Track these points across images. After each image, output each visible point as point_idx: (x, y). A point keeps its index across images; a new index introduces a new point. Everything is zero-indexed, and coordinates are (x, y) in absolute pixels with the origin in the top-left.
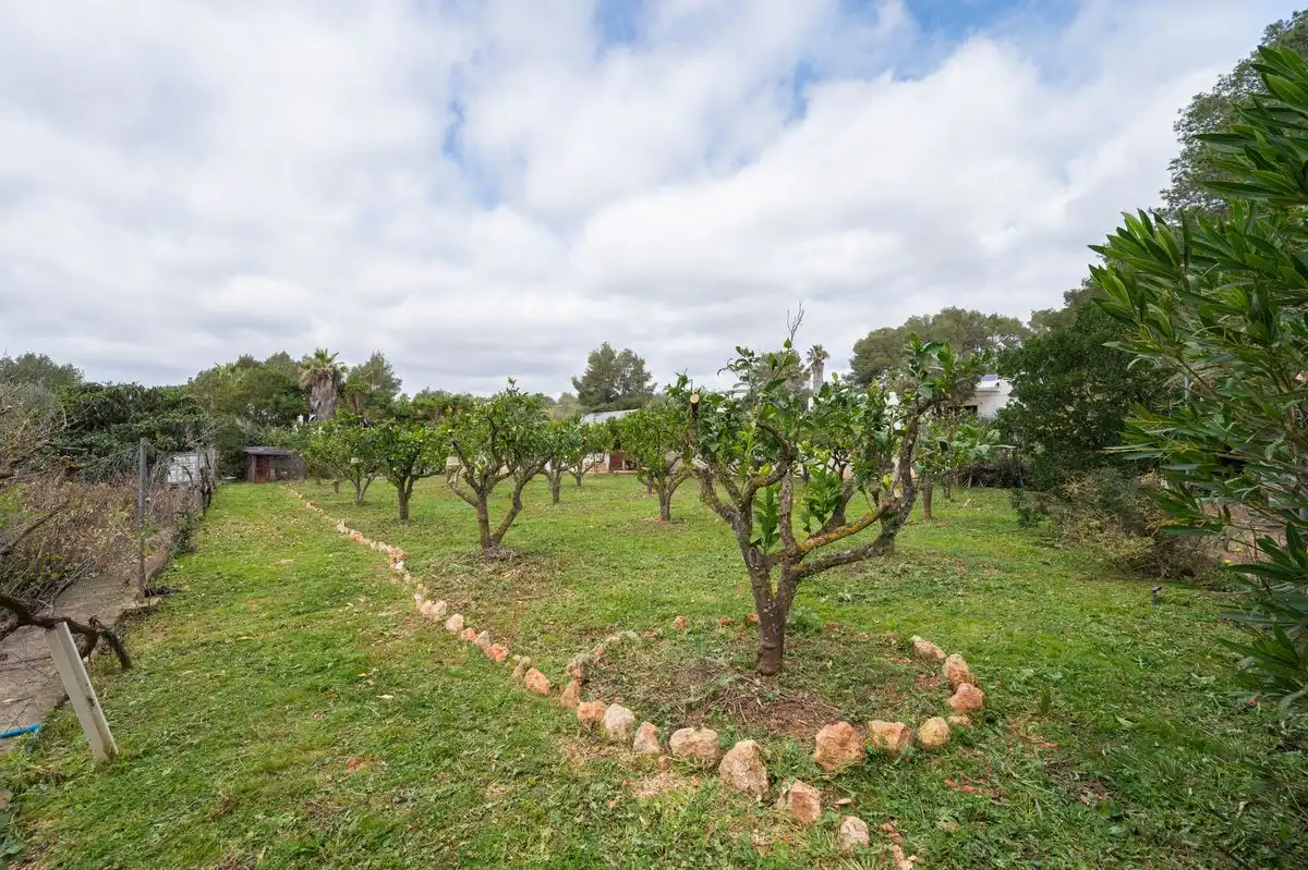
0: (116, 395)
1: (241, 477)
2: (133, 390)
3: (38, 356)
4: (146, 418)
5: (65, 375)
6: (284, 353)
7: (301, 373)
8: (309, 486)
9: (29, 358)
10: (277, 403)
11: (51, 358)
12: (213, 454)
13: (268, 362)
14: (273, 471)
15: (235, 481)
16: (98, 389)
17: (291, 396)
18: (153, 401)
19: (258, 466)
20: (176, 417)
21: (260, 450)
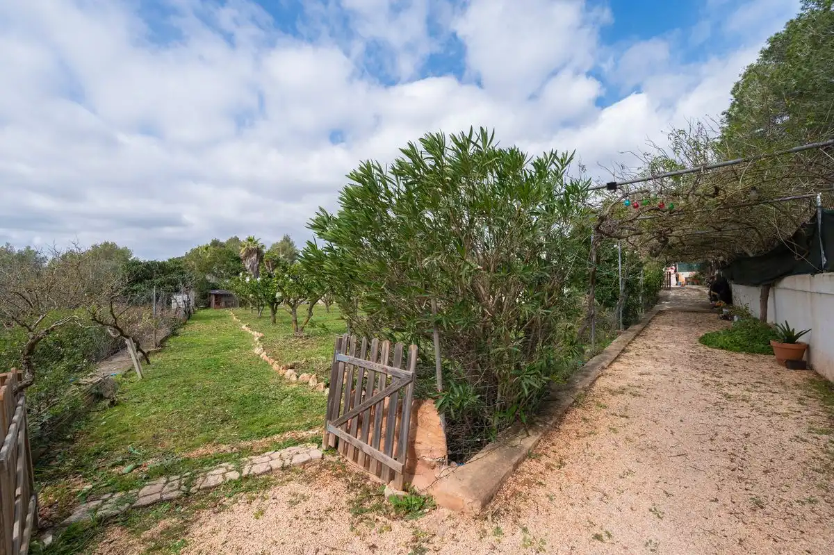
0: (148, 266)
1: (208, 306)
2: (154, 263)
3: (110, 243)
4: (160, 277)
5: (124, 254)
6: (236, 237)
7: (240, 250)
8: (240, 310)
9: (106, 244)
10: (229, 266)
11: (117, 244)
12: (193, 294)
13: (227, 242)
14: (223, 303)
15: (204, 308)
16: (140, 263)
17: (236, 262)
18: (163, 268)
19: (216, 300)
20: (174, 276)
21: (217, 291)
